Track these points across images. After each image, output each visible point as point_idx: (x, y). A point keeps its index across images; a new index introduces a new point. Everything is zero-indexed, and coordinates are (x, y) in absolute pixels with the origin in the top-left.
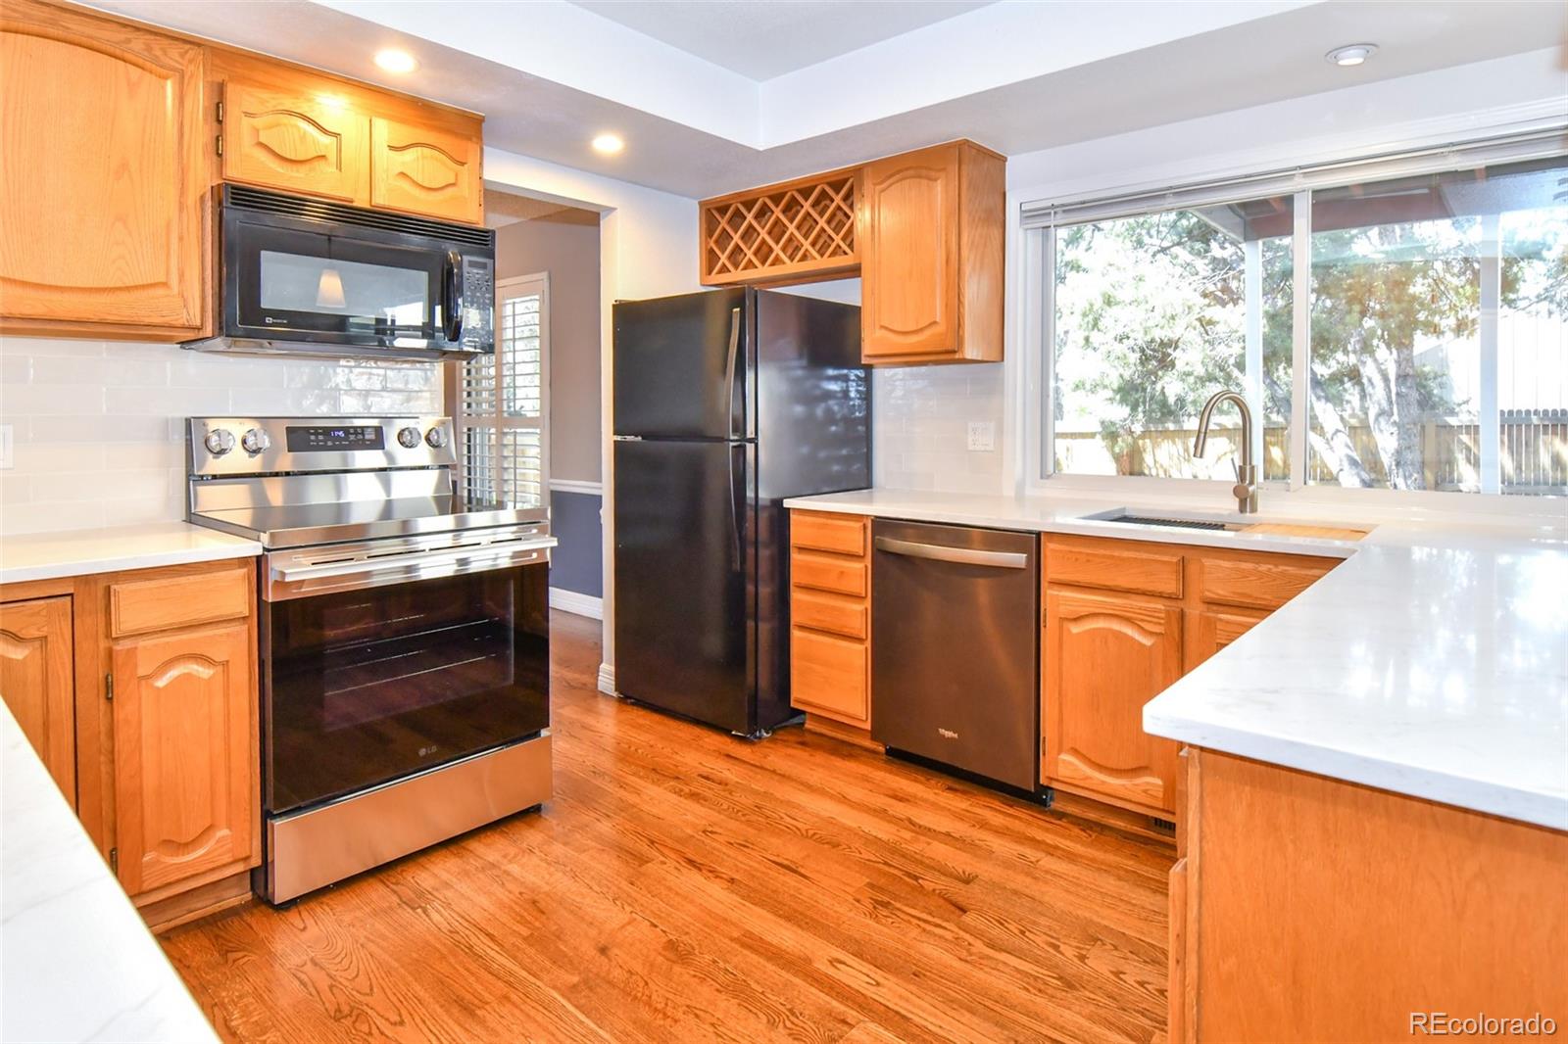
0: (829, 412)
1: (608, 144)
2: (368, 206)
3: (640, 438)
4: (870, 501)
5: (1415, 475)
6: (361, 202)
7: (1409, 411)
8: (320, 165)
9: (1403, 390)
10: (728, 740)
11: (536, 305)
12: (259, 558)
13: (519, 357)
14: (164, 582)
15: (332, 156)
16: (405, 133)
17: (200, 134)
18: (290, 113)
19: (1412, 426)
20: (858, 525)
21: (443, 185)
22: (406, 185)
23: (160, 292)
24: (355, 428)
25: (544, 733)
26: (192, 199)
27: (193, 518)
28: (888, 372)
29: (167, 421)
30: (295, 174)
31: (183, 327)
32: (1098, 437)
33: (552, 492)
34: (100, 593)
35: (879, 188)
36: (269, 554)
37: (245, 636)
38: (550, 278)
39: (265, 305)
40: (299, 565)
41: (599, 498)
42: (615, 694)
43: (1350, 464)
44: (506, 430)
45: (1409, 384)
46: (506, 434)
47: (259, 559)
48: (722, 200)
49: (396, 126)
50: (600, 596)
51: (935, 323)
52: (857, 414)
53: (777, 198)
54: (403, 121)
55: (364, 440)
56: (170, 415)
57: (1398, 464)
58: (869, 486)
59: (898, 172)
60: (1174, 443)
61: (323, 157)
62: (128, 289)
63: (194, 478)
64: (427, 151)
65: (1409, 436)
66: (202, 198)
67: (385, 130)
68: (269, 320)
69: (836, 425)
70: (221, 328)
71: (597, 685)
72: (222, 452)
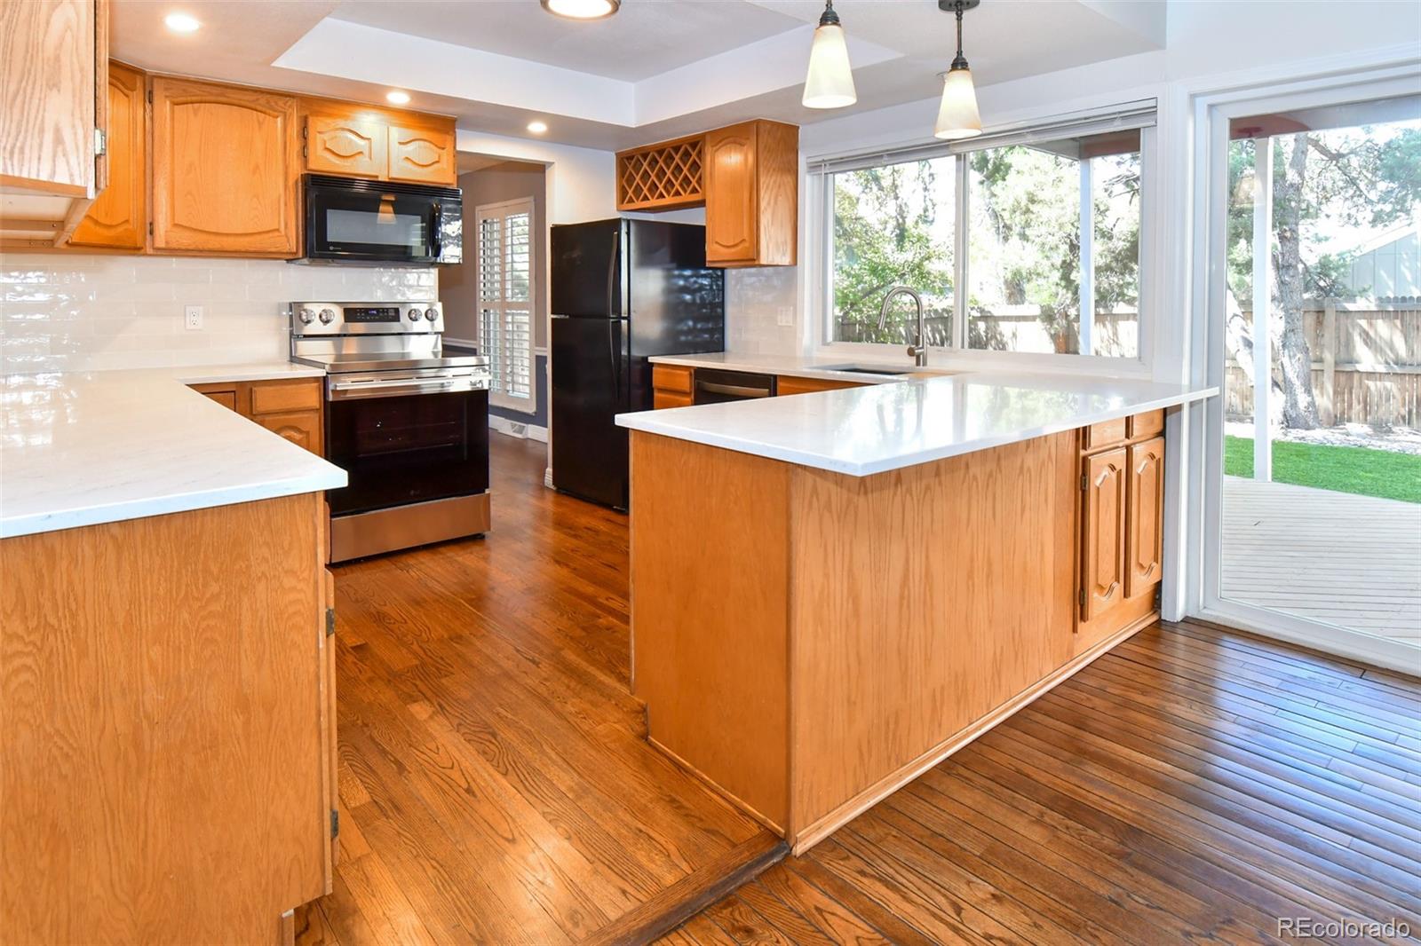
0: (702, 298)
1: (538, 127)
2: (387, 180)
3: (568, 317)
4: (723, 360)
5: (1299, 355)
6: (383, 178)
7: (1292, 298)
8: (359, 157)
9: (1287, 279)
10: (612, 512)
11: (527, 219)
12: (324, 377)
13: (516, 258)
14: (278, 387)
15: (366, 152)
16: (409, 134)
17: (295, 146)
18: (343, 129)
19: (1295, 311)
20: (687, 373)
21: (430, 163)
22: (410, 165)
23: (276, 234)
24: (383, 309)
25: (487, 491)
26: (291, 182)
27: (294, 359)
28: (734, 272)
29: (279, 304)
30: (346, 164)
31: (287, 253)
32: (1038, 320)
33: (537, 356)
34: (247, 391)
35: (714, 148)
36: (329, 376)
37: (317, 419)
38: (535, 200)
39: (329, 240)
40: (345, 382)
41: (546, 357)
42: (552, 487)
43: (1245, 346)
44: (508, 311)
45: (1291, 274)
46: (508, 314)
47: (325, 379)
48: (628, 152)
49: (402, 130)
50: (546, 427)
51: (744, 240)
52: (717, 300)
53: (660, 152)
54: (407, 126)
55: (388, 316)
56: (281, 301)
57: (1284, 346)
58: (723, 350)
59: (724, 139)
60: (1104, 325)
61: (361, 153)
62: (260, 233)
63: (294, 337)
64: (421, 143)
65: (1293, 320)
66: (296, 182)
67: (397, 133)
68: (331, 248)
69: (706, 308)
70: (306, 253)
71: (544, 483)
72: (308, 322)
